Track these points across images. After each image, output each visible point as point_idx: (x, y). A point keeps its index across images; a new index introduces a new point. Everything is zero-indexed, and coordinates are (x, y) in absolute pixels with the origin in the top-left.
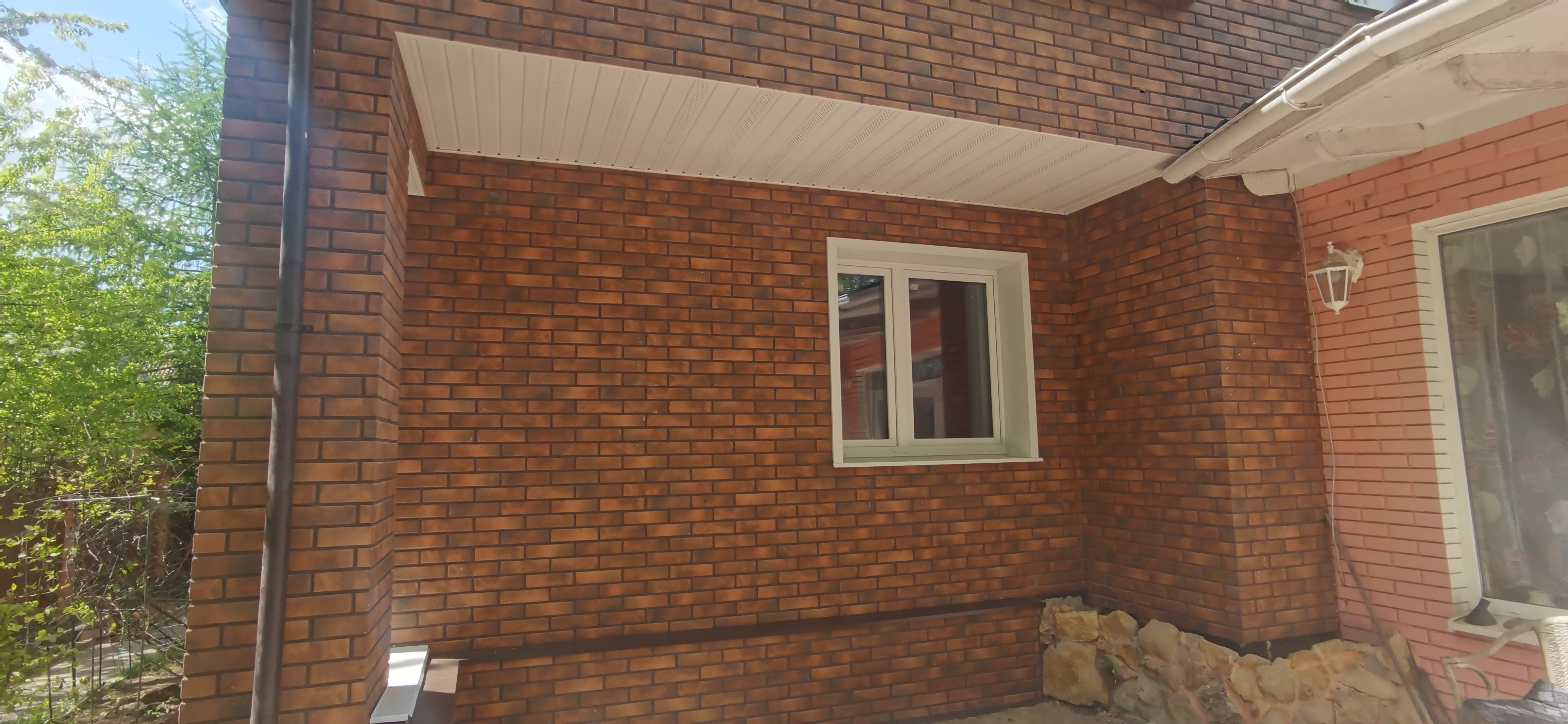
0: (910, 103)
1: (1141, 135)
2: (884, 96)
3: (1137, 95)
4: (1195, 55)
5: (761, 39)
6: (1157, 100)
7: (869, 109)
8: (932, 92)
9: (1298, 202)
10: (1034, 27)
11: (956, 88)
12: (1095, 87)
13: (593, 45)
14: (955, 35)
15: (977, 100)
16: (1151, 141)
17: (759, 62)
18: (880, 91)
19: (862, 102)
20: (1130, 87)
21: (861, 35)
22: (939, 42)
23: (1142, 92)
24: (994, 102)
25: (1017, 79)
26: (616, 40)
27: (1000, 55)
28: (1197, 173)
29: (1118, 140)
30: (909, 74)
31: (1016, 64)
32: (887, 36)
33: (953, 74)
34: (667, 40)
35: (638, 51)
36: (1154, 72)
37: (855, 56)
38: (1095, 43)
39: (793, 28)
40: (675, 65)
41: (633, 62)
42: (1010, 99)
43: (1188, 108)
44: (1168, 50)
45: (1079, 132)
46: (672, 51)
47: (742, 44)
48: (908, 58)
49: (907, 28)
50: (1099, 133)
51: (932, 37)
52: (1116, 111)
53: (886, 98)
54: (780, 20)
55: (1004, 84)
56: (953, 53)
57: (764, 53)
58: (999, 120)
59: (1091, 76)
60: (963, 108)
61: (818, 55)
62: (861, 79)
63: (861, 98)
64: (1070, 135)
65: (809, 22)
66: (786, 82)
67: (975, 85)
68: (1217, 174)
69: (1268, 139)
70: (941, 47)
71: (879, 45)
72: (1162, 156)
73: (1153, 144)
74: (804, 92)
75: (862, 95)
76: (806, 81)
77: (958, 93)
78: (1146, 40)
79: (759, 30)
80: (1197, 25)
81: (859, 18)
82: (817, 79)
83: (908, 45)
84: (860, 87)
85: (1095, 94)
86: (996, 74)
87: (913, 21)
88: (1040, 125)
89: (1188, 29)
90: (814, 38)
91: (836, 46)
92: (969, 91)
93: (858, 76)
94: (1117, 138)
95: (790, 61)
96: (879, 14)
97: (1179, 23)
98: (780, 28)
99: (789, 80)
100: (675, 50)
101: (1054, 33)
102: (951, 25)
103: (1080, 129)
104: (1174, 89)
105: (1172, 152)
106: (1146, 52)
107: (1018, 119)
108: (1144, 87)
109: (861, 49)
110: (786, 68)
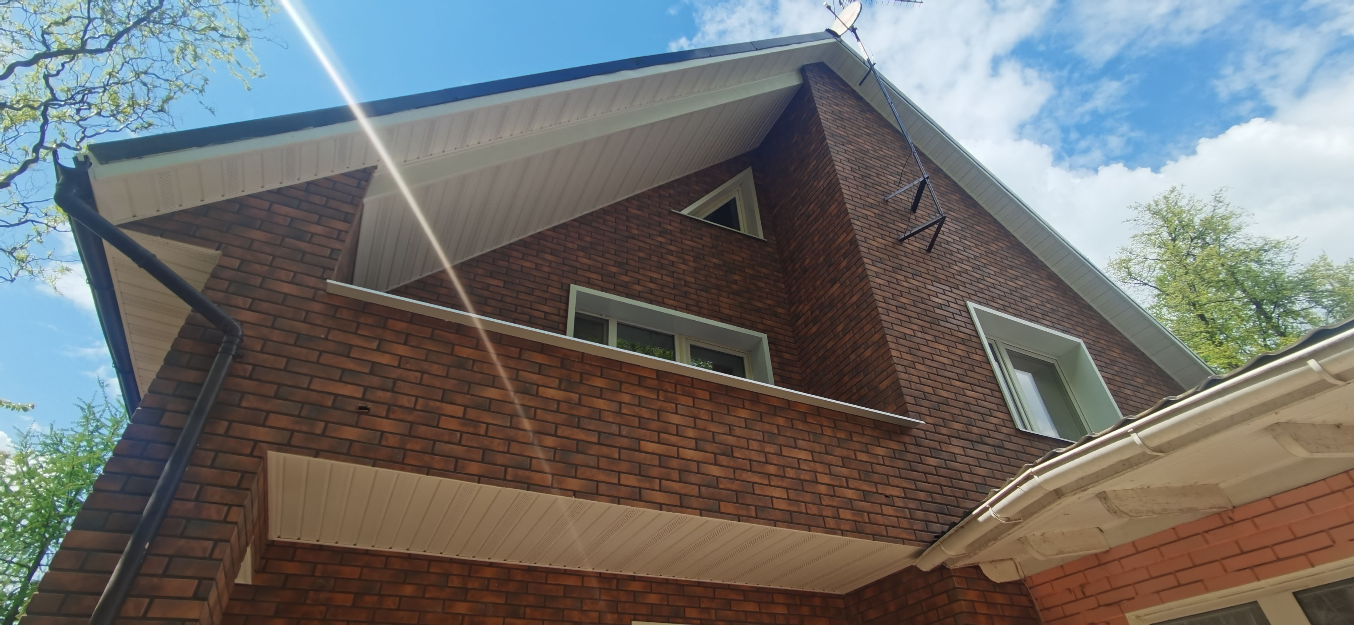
0: (701, 510)
1: (892, 532)
2: (679, 504)
3: (883, 499)
4: (921, 467)
5: (579, 458)
6: (899, 503)
7: (666, 515)
8: (719, 500)
9: (1030, 588)
10: (796, 447)
11: (738, 497)
12: (850, 494)
13: (438, 462)
14: (736, 454)
15: (756, 506)
16: (901, 536)
17: (576, 477)
18: (675, 500)
19: (661, 510)
20: (877, 493)
21: (660, 455)
22: (723, 460)
23: (886, 496)
24: (770, 508)
25: (787, 489)
26: (457, 459)
27: (772, 469)
28: (943, 562)
29: (875, 536)
30: (700, 486)
31: (785, 477)
32: (681, 455)
33: (735, 486)
34: (501, 459)
35: (474, 468)
36: (893, 481)
37: (656, 472)
38: (844, 459)
39: (605, 450)
40: (505, 479)
41: (470, 477)
42: (783, 505)
43: (924, 508)
44: (900, 464)
45: (842, 531)
46: (503, 468)
47: (563, 463)
48: (699, 473)
49: (696, 449)
50: (858, 531)
51: (717, 456)
52: (868, 513)
53: (681, 506)
54: (595, 443)
55: (777, 493)
56: (734, 469)
57: (581, 470)
58: (775, 522)
59: (845, 485)
60: (745, 513)
61: (624, 471)
62: (660, 491)
63: (660, 506)
64: (835, 534)
65: (618, 445)
66: (597, 494)
67: (754, 494)
68: (960, 564)
69: (990, 541)
70: (725, 463)
71: (675, 463)
72: (911, 549)
73: (903, 539)
74: (612, 502)
75: (661, 504)
76: (614, 493)
77: (740, 501)
78: (883, 456)
79: (578, 452)
80: (917, 445)
81: (659, 442)
82: (623, 492)
83: (698, 462)
84: (659, 497)
85: (851, 499)
86: (770, 485)
87: (701, 444)
88: (810, 526)
89: (912, 448)
90: (622, 458)
91: (640, 464)
92: (749, 499)
93: (657, 487)
94: (873, 535)
95: (601, 476)
96: (674, 439)
97: (905, 443)
98: (595, 450)
99: (600, 492)
100: (506, 467)
101: (812, 452)
102: (732, 446)
103: (842, 527)
104: (911, 494)
105: (919, 545)
106: (884, 465)
107: (791, 521)
108: (887, 493)
109: (660, 466)
110: (598, 482)
